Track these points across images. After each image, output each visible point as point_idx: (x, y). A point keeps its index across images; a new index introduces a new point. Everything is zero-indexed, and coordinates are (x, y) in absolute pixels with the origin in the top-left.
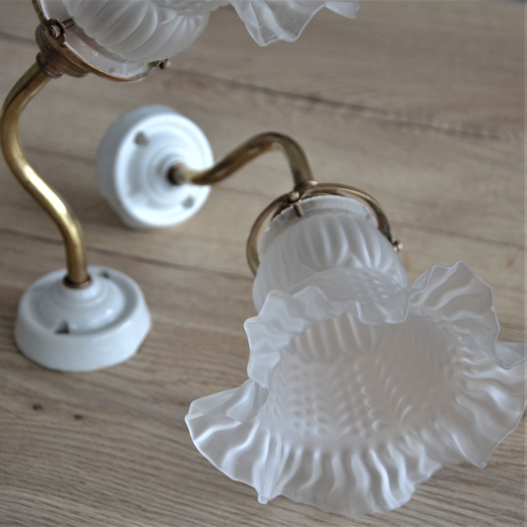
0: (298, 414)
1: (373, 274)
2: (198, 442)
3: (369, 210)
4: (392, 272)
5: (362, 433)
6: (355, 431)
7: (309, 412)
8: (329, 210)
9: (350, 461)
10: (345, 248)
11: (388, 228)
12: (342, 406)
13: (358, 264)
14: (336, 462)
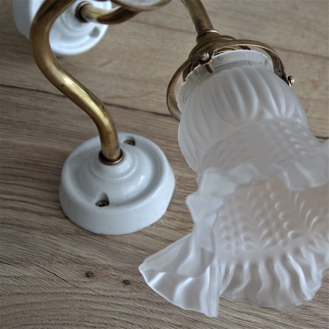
0: (228, 238)
1: (282, 123)
2: (152, 284)
3: (266, 56)
4: (296, 115)
5: (280, 242)
6: (274, 243)
7: (237, 234)
8: (235, 64)
9: (273, 267)
10: (256, 101)
11: (282, 67)
12: (262, 222)
13: (268, 116)
14: (262, 269)
